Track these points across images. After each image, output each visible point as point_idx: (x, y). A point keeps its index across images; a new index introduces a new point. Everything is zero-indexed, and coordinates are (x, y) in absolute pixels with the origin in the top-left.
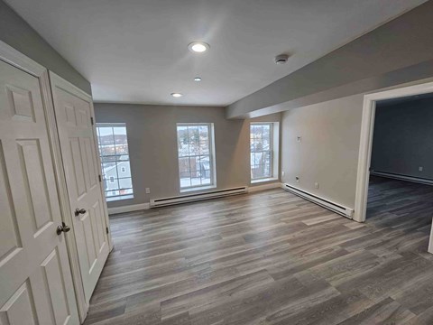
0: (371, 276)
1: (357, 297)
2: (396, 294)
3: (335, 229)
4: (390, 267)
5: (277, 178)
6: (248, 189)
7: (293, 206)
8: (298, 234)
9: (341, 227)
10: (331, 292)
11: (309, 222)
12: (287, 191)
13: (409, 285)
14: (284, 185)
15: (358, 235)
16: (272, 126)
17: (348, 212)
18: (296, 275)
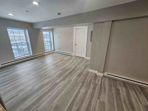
0: (78, 64)
1: (76, 68)
2: (81, 65)
3: (70, 59)
4: (80, 62)
5: (53, 50)
6: (45, 54)
7: (60, 56)
8: (63, 61)
9: (71, 58)
10: (73, 68)
11: (65, 59)
12: (57, 53)
13: (83, 63)
14: (56, 51)
15: (75, 59)
16: (50, 33)
17: (72, 55)
18: (65, 68)
